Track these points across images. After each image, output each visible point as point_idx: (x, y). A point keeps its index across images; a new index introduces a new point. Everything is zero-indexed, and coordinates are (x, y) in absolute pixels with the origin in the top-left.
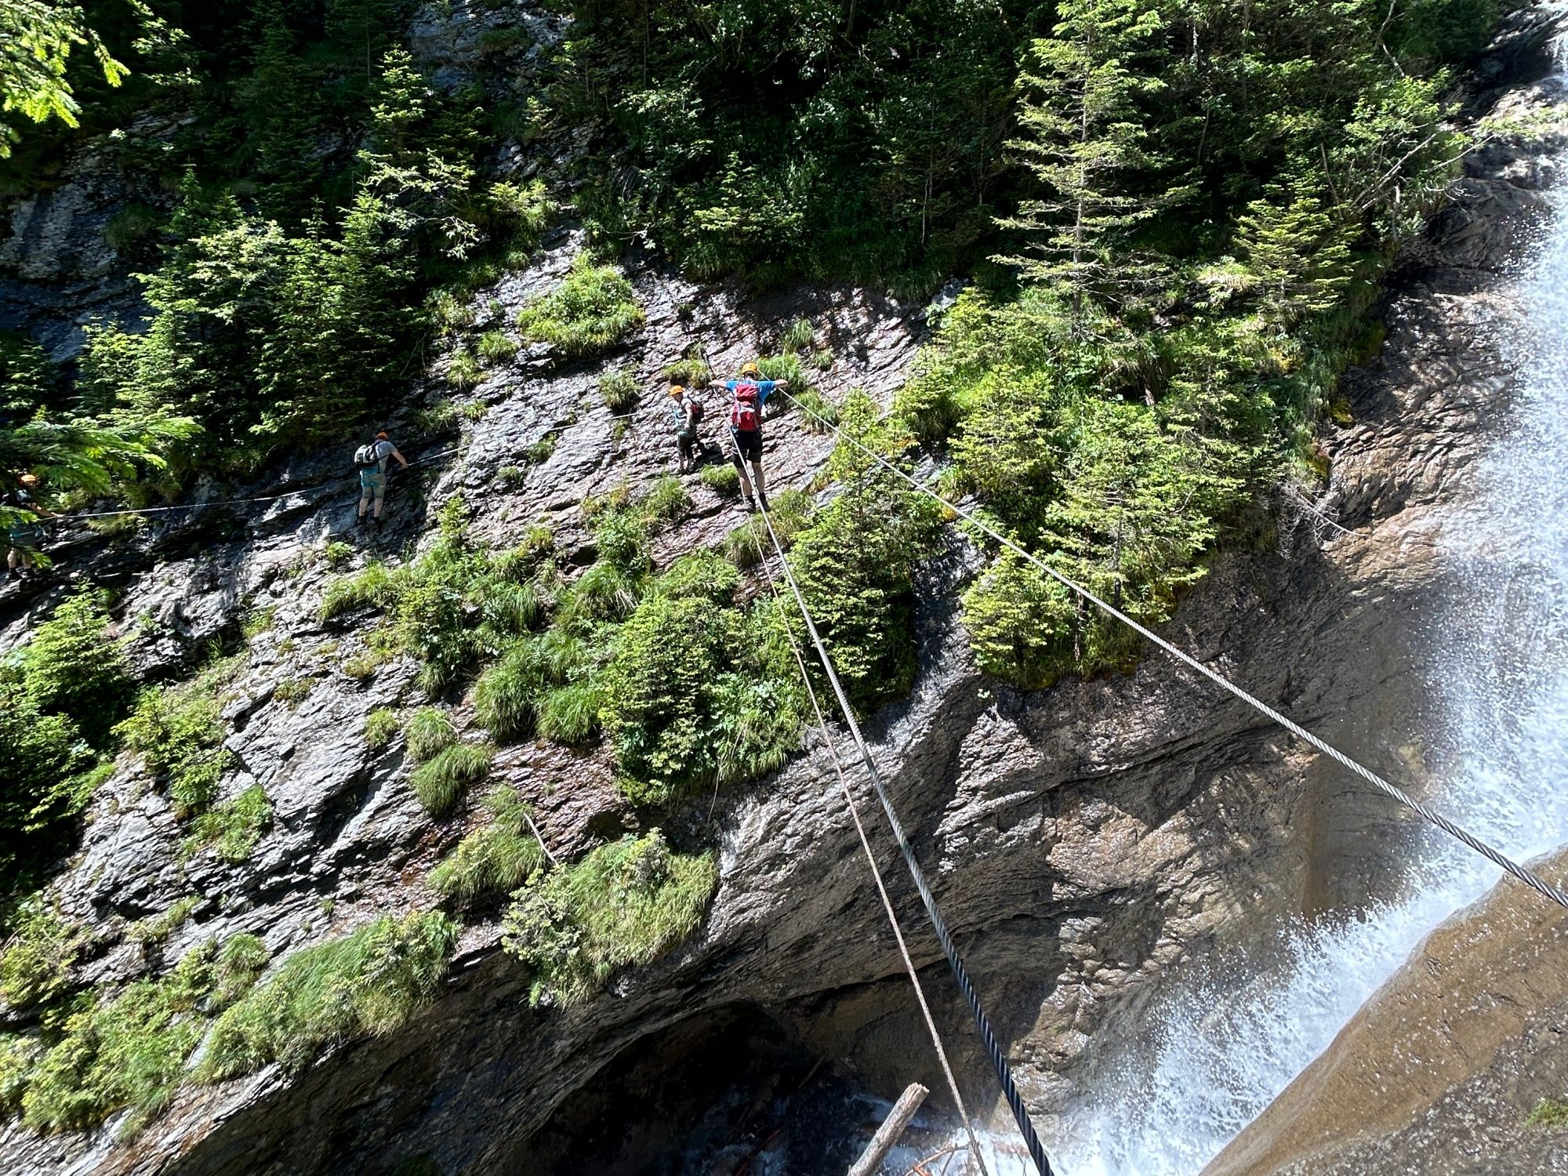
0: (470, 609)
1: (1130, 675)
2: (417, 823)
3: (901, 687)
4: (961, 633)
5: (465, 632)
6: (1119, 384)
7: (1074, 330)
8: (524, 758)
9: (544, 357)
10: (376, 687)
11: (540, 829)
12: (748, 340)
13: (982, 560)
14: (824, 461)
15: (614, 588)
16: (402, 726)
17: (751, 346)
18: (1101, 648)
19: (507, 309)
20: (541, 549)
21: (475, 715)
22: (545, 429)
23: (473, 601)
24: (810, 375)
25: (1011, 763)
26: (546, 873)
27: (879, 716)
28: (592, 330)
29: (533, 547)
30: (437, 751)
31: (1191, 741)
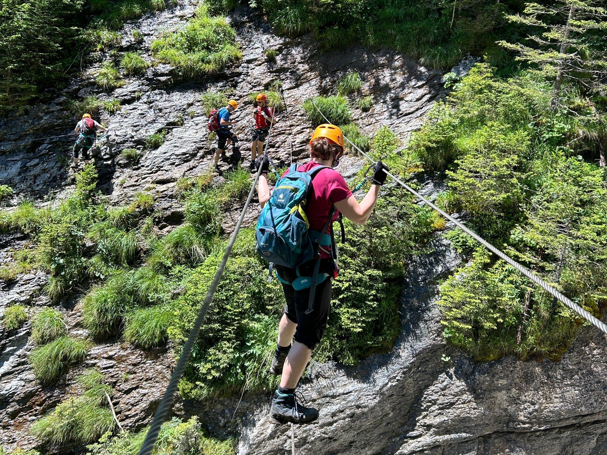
0: (89, 244)
1: (557, 361)
2: (30, 388)
3: (385, 344)
4: (435, 312)
5: (83, 259)
6: (581, 147)
7: (553, 103)
8: (111, 353)
9: (166, 75)
10: (16, 289)
11: (115, 404)
12: (313, 83)
13: (459, 261)
14: (354, 175)
15: (191, 243)
16: (30, 318)
17: (314, 88)
18: (537, 338)
19: (145, 38)
20: (145, 210)
21: (81, 318)
22: (160, 126)
23: (92, 239)
24: (353, 113)
25: (458, 412)
26: (113, 436)
27: (366, 362)
28: (203, 61)
29: (139, 207)
30: (51, 339)
31: (596, 418)
